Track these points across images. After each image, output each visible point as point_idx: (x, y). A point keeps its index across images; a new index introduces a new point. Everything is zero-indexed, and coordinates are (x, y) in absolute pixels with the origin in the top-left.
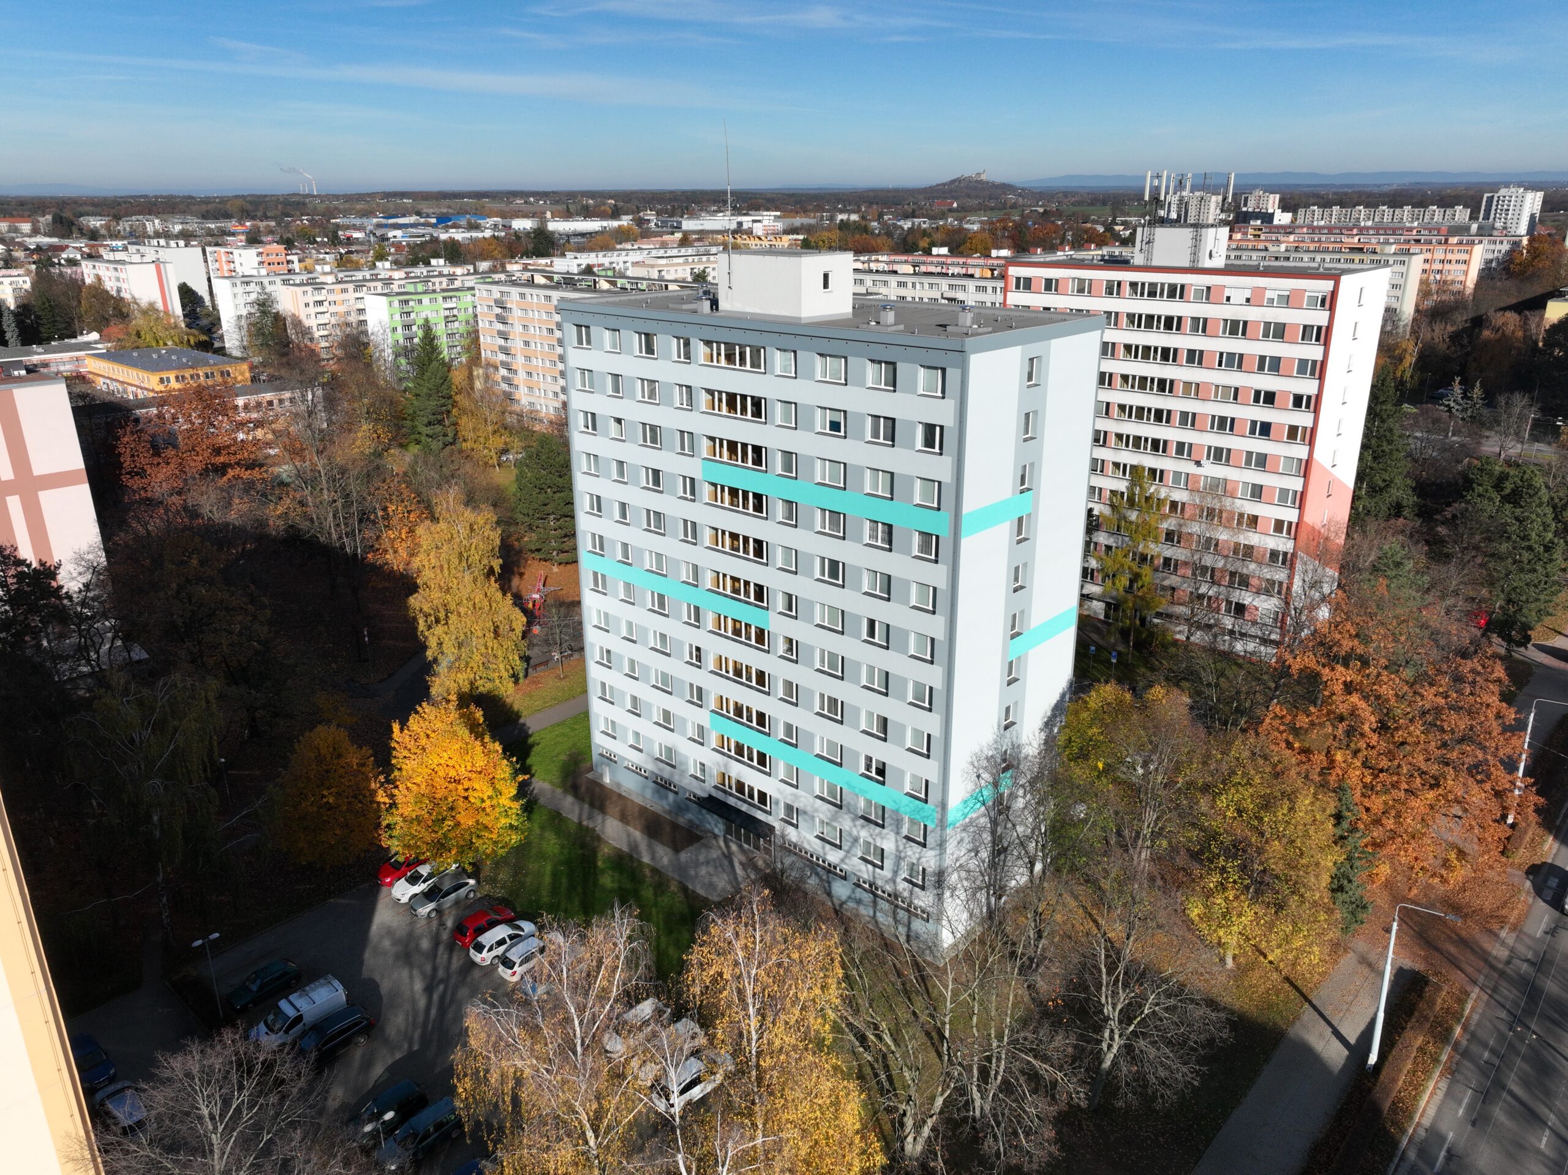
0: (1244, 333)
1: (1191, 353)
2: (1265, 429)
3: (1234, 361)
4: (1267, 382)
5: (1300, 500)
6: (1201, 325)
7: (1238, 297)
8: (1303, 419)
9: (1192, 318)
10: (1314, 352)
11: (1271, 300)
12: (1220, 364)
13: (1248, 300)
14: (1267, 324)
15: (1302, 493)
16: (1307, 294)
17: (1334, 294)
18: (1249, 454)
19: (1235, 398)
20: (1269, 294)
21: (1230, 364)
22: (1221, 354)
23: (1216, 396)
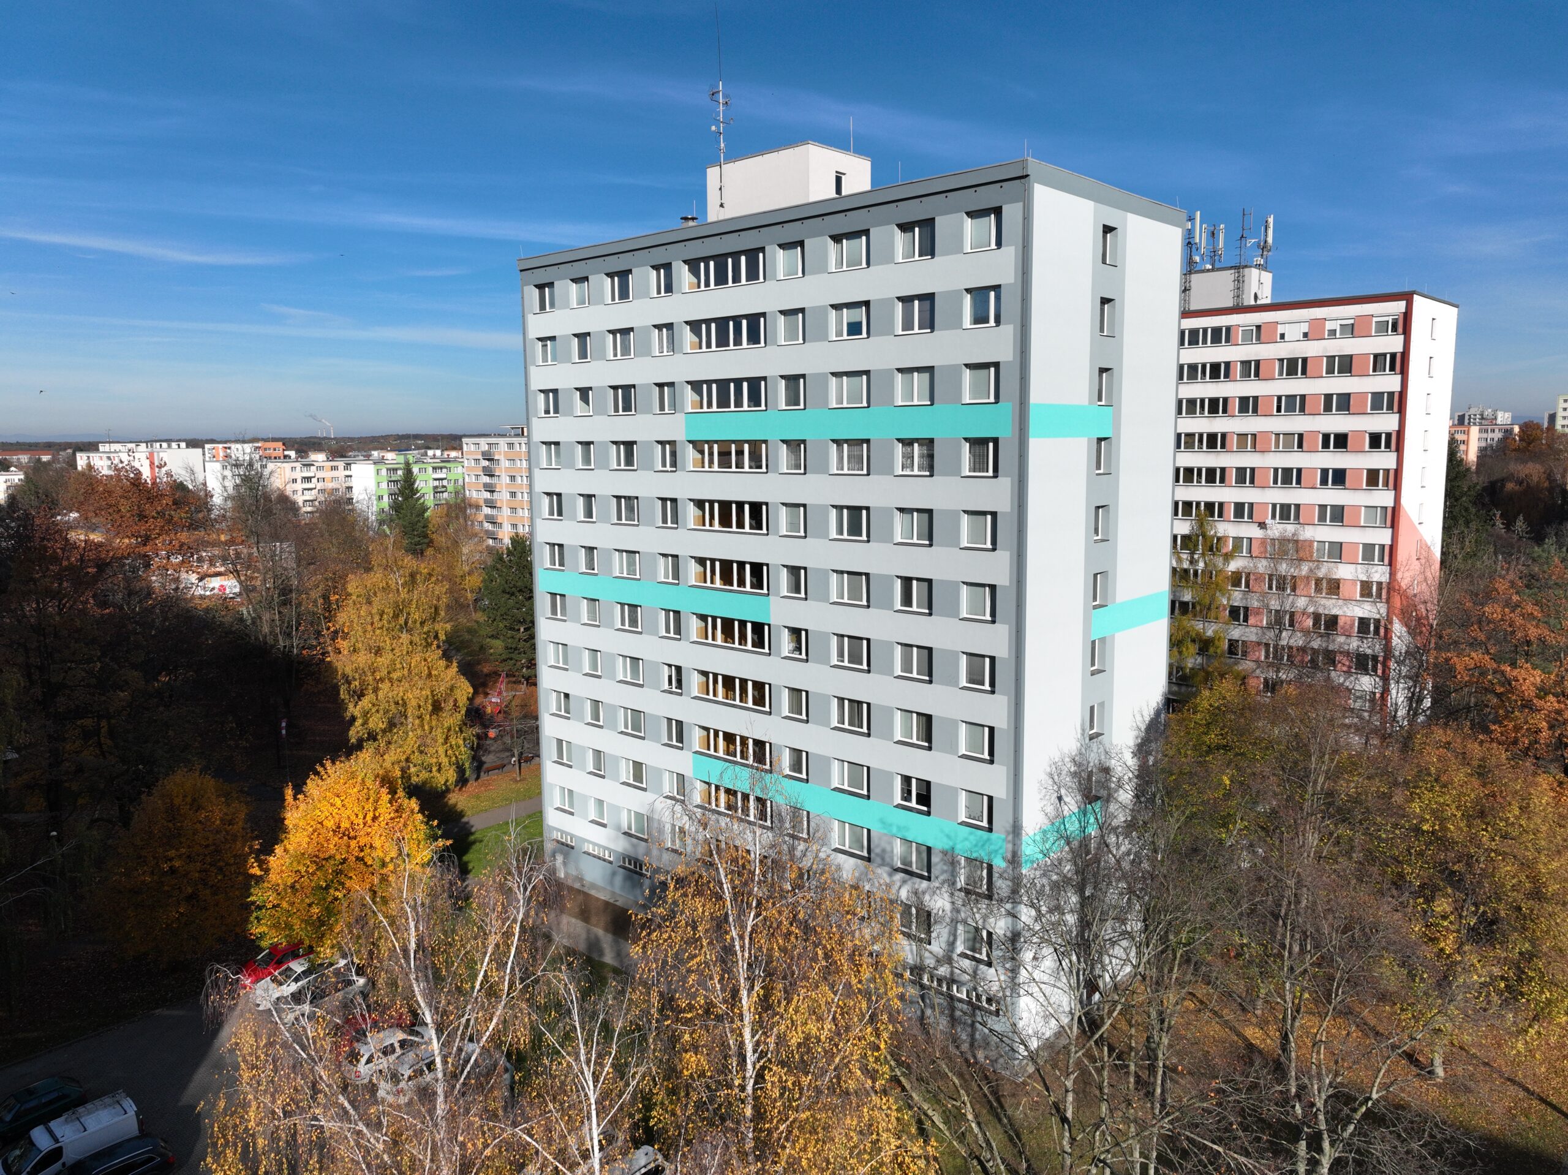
0: (1304, 372)
1: (1244, 401)
2: (1339, 477)
3: (1295, 404)
4: (1336, 423)
5: (1390, 554)
6: (1252, 369)
7: (1294, 332)
8: (1384, 460)
9: (1242, 362)
10: (1390, 383)
11: (1333, 333)
12: (1279, 410)
13: (1305, 335)
14: (1331, 359)
15: (1391, 547)
16: (1375, 319)
17: (1407, 316)
18: (1323, 508)
19: (1300, 446)
20: (1329, 326)
21: (1290, 408)
22: (1279, 398)
23: (1277, 446)
